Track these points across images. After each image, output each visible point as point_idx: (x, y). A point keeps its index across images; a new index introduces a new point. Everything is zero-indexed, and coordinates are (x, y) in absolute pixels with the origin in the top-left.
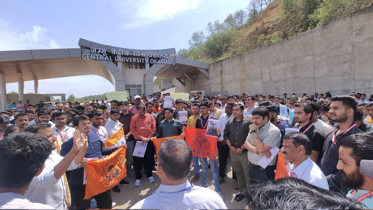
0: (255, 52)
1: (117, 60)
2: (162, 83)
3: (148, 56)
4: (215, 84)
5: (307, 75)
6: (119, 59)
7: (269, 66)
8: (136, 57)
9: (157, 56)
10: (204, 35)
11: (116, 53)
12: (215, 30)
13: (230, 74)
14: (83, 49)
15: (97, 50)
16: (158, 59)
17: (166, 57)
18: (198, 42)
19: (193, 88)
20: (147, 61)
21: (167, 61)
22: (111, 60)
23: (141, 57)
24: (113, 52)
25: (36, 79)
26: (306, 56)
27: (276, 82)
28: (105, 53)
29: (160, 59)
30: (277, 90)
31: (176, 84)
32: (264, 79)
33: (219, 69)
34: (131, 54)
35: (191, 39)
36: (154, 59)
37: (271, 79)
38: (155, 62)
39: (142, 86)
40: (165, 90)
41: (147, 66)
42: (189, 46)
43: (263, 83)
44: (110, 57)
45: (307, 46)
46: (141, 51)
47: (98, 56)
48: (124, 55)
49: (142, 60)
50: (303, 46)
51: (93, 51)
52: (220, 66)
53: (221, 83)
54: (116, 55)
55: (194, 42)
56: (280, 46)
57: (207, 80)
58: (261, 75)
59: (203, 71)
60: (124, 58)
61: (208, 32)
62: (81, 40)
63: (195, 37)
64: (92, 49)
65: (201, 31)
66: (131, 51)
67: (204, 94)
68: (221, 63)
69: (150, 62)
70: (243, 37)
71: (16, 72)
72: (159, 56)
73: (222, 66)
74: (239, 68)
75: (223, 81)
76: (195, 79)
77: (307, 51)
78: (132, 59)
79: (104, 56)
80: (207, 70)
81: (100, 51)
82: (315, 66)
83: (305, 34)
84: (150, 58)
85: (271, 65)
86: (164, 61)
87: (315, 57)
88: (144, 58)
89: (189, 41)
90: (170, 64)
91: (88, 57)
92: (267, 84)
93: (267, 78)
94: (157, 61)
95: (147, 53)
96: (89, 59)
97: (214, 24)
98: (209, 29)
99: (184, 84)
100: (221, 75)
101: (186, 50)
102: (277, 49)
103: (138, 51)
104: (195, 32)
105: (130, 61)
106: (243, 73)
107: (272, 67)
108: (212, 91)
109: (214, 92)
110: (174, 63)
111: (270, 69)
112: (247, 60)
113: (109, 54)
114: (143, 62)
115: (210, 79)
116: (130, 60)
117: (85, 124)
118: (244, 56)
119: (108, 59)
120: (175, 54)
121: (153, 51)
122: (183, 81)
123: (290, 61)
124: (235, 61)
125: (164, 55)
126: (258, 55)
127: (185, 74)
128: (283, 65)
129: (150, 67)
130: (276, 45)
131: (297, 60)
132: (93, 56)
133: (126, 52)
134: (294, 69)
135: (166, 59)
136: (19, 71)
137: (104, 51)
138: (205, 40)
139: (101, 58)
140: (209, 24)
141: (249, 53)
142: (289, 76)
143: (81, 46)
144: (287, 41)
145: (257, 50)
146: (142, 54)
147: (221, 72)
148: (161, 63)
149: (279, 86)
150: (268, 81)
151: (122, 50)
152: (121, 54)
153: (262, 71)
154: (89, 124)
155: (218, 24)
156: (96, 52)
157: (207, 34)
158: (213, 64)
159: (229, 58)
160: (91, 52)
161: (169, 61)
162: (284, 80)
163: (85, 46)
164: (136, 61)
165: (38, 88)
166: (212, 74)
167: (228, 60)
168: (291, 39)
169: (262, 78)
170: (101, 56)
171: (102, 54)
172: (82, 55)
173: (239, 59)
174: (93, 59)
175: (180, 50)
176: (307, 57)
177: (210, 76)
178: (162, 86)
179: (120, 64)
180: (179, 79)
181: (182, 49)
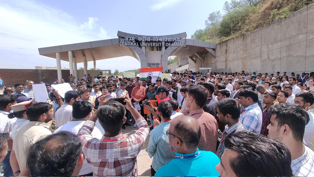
0: (256, 32)
1: (142, 45)
2: (179, 61)
3: (164, 40)
4: (220, 62)
5: (299, 54)
6: (144, 44)
7: (267, 45)
8: (155, 42)
9: (171, 40)
10: (221, 15)
11: (141, 40)
12: (231, 8)
13: (234, 53)
14: (120, 39)
15: (129, 39)
16: (171, 42)
17: (178, 40)
18: (214, 22)
19: (202, 65)
20: (163, 45)
21: (179, 43)
22: (137, 45)
23: (159, 42)
24: (139, 39)
25: (94, 60)
26: (299, 34)
27: (273, 61)
28: (134, 40)
29: (173, 42)
30: (273, 68)
31: (189, 61)
32: (263, 57)
33: (224, 48)
34: (152, 40)
35: (207, 19)
36: (168, 42)
37: (269, 58)
38: (169, 45)
39: (160, 64)
40: (181, 66)
41: (163, 48)
42: (205, 26)
43: (262, 61)
44: (137, 43)
45: (302, 24)
46: (159, 37)
47: (129, 43)
48: (147, 41)
49: (159, 44)
50: (298, 23)
51: (126, 39)
52: (225, 46)
53: (226, 61)
54: (141, 41)
55: (211, 22)
56: (279, 25)
57: (214, 58)
58: (260, 54)
59: (210, 51)
60: (147, 43)
61: (225, 11)
62: (119, 32)
63: (212, 17)
64: (126, 38)
65: (218, 11)
66: (152, 37)
67: (211, 70)
68: (227, 43)
69: (165, 45)
70: (259, 13)
71: (82, 56)
72: (173, 40)
73: (227, 45)
74: (242, 47)
75: (227, 59)
76: (204, 57)
77: (301, 29)
78: (153, 44)
79: (133, 43)
80: (214, 50)
81: (130, 39)
82: (307, 45)
83: (301, 11)
84: (166, 42)
85: (269, 44)
86: (177, 43)
87: (308, 35)
88: (161, 42)
89: (205, 22)
90: (181, 46)
91: (123, 44)
92: (265, 62)
93: (265, 57)
94: (171, 44)
95: (163, 38)
96: (124, 45)
97: (231, 2)
98: (225, 8)
99: (195, 61)
100: (226, 54)
101: (202, 31)
102: (275, 28)
103: (157, 37)
104: (212, 13)
105: (151, 46)
106: (245, 52)
107: (270, 46)
108: (217, 68)
109: (219, 69)
110: (185, 45)
111: (268, 47)
112: (249, 40)
113: (137, 41)
114: (160, 46)
115: (217, 57)
116: (151, 44)
117: (104, 91)
118: (247, 36)
119: (136, 45)
120: (185, 37)
121: (168, 36)
122: (194, 59)
123: (286, 39)
124: (239, 40)
125: (176, 39)
126: (259, 34)
127: (195, 53)
128: (279, 44)
129: (166, 49)
130: (275, 25)
131: (292, 38)
132: (126, 43)
133: (148, 39)
134: (289, 47)
135: (178, 42)
136: (84, 55)
137: (133, 39)
138: (221, 20)
139: (131, 44)
140: (226, 3)
141: (251, 33)
142: (284, 54)
143: (119, 37)
144: (285, 19)
145: (258, 30)
146: (160, 40)
147: (226, 52)
148: (174, 45)
149: (275, 64)
150: (266, 59)
151: (145, 37)
152: (145, 40)
153: (261, 50)
154: (106, 90)
155: (235, 1)
156: (128, 40)
157: (223, 13)
158: (220, 43)
159: (233, 38)
160: (125, 41)
161: (180, 44)
162: (280, 58)
163: (122, 36)
164: (155, 45)
165: (96, 66)
166: (218, 53)
167: (232, 40)
168: (288, 18)
169: (261, 57)
170: (131, 43)
171: (132, 41)
172: (119, 43)
173: (242, 39)
174: (126, 46)
175: (196, 31)
176: (301, 35)
177: (217, 55)
178: (179, 63)
179: (143, 48)
180: (191, 58)
181: (198, 30)
